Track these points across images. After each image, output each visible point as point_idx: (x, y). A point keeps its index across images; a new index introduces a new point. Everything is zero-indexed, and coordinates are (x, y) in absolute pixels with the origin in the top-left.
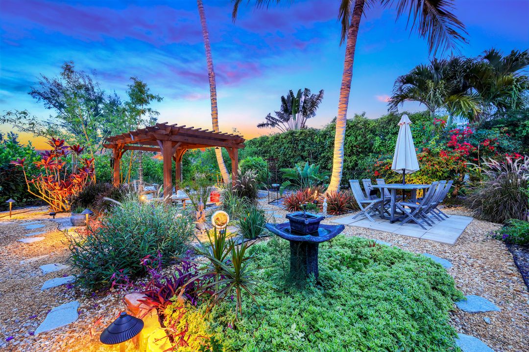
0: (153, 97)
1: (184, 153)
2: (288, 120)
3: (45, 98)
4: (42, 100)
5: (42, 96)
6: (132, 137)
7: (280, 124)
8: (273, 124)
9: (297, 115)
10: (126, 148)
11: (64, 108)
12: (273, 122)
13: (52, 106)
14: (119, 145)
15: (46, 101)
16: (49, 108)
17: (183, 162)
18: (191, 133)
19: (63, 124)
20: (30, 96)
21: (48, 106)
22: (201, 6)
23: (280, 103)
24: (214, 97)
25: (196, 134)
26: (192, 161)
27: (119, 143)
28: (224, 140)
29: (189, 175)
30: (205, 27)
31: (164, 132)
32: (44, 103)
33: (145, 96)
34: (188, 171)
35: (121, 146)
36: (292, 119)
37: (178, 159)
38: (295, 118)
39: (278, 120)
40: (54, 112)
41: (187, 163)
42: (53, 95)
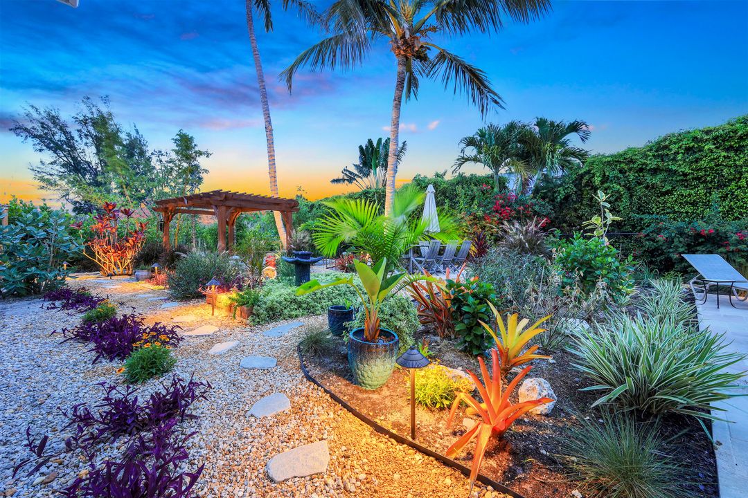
0: (200, 153)
1: (237, 216)
2: (369, 174)
3: (35, 136)
4: (30, 139)
5: (29, 133)
6: (186, 201)
7: (358, 179)
8: (351, 180)
9: (378, 169)
10: (176, 212)
11: (63, 150)
12: (350, 177)
13: (44, 148)
14: (170, 209)
15: (37, 141)
16: (40, 150)
17: (237, 226)
18: (244, 198)
19: (61, 174)
20: (12, 132)
21: (38, 147)
22: (257, 53)
23: (358, 154)
24: (272, 154)
25: (249, 198)
26: (249, 226)
27: (170, 206)
28: (278, 204)
29: (243, 241)
30: (261, 76)
31: (219, 198)
32: (33, 143)
33: (192, 152)
34: (242, 237)
35: (172, 210)
36: (372, 174)
37: (231, 222)
38: (375, 173)
39: (356, 175)
40: (48, 156)
41: (241, 227)
42: (46, 131)
